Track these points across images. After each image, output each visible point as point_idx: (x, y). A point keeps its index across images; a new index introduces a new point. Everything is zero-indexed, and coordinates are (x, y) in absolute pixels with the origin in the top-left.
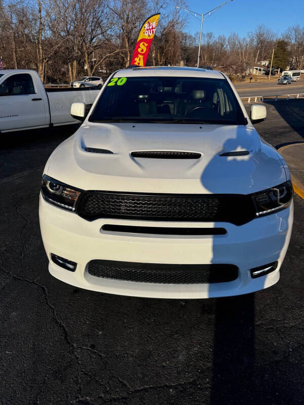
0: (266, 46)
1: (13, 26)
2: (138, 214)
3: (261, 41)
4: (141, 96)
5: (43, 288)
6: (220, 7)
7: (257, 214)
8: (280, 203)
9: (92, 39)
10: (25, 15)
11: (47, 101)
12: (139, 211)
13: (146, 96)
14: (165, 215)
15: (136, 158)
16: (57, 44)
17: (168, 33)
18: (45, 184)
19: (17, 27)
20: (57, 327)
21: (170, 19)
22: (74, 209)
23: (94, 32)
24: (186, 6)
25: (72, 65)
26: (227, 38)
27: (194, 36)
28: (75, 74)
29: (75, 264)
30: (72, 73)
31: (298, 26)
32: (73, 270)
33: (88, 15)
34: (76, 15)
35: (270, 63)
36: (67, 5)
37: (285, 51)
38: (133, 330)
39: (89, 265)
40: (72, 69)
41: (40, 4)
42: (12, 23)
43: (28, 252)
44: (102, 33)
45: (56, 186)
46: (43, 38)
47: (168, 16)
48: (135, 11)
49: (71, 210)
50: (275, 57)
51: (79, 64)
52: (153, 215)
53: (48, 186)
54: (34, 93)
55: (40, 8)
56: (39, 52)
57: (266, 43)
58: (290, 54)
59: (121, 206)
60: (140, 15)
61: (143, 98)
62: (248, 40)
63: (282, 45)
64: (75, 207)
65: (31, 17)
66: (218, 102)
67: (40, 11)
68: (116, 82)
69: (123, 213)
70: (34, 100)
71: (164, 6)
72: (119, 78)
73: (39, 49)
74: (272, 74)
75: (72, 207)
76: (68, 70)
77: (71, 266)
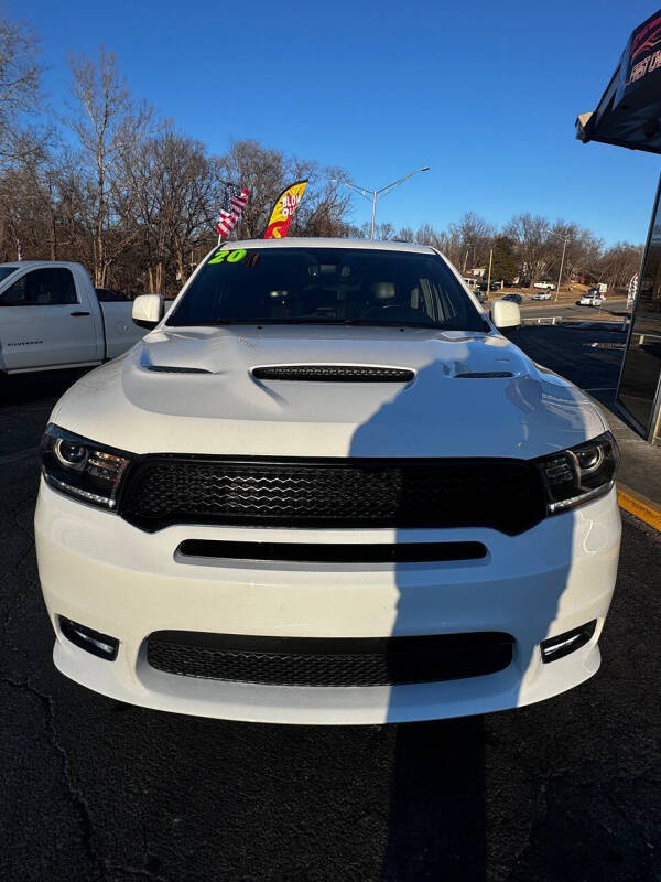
0: (480, 246)
1: (54, 207)
2: (270, 512)
3: (469, 238)
4: (274, 294)
5: (46, 701)
6: (403, 180)
7: (552, 507)
8: (583, 488)
9: (189, 231)
10: (74, 189)
11: (99, 318)
12: (272, 504)
13: (285, 293)
14: (337, 513)
15: (264, 382)
16: (129, 234)
17: (319, 222)
18: (51, 446)
19: (60, 207)
20: (66, 809)
21: (322, 199)
22: (112, 503)
23: (194, 219)
24: (348, 181)
25: (154, 272)
26: (415, 234)
27: (361, 229)
28: (158, 285)
29: (114, 643)
30: (155, 285)
31: (528, 216)
32: (111, 657)
33: (184, 191)
34: (163, 191)
35: (487, 272)
36: (147, 175)
37: (509, 253)
38: (261, 809)
39: (149, 644)
40: (154, 278)
41: (101, 173)
42: (52, 202)
43: (24, 611)
44: (208, 220)
45: (76, 451)
46: (104, 227)
47: (318, 196)
48: (263, 186)
49: (104, 507)
50: (495, 263)
51: (166, 268)
52: (308, 513)
53: (57, 450)
54: (76, 302)
55: (101, 179)
56: (98, 249)
57: (478, 241)
58: (518, 258)
59: (227, 491)
60: (272, 193)
61: (280, 298)
62: (450, 236)
63: (504, 244)
64: (115, 499)
65: (86, 193)
66: (422, 304)
67: (101, 183)
68: (226, 257)
69: (232, 510)
70: (75, 314)
71: (311, 179)
72: (231, 252)
73: (97, 244)
74: (491, 289)
75: (109, 498)
76: (148, 281)
77: (106, 647)
